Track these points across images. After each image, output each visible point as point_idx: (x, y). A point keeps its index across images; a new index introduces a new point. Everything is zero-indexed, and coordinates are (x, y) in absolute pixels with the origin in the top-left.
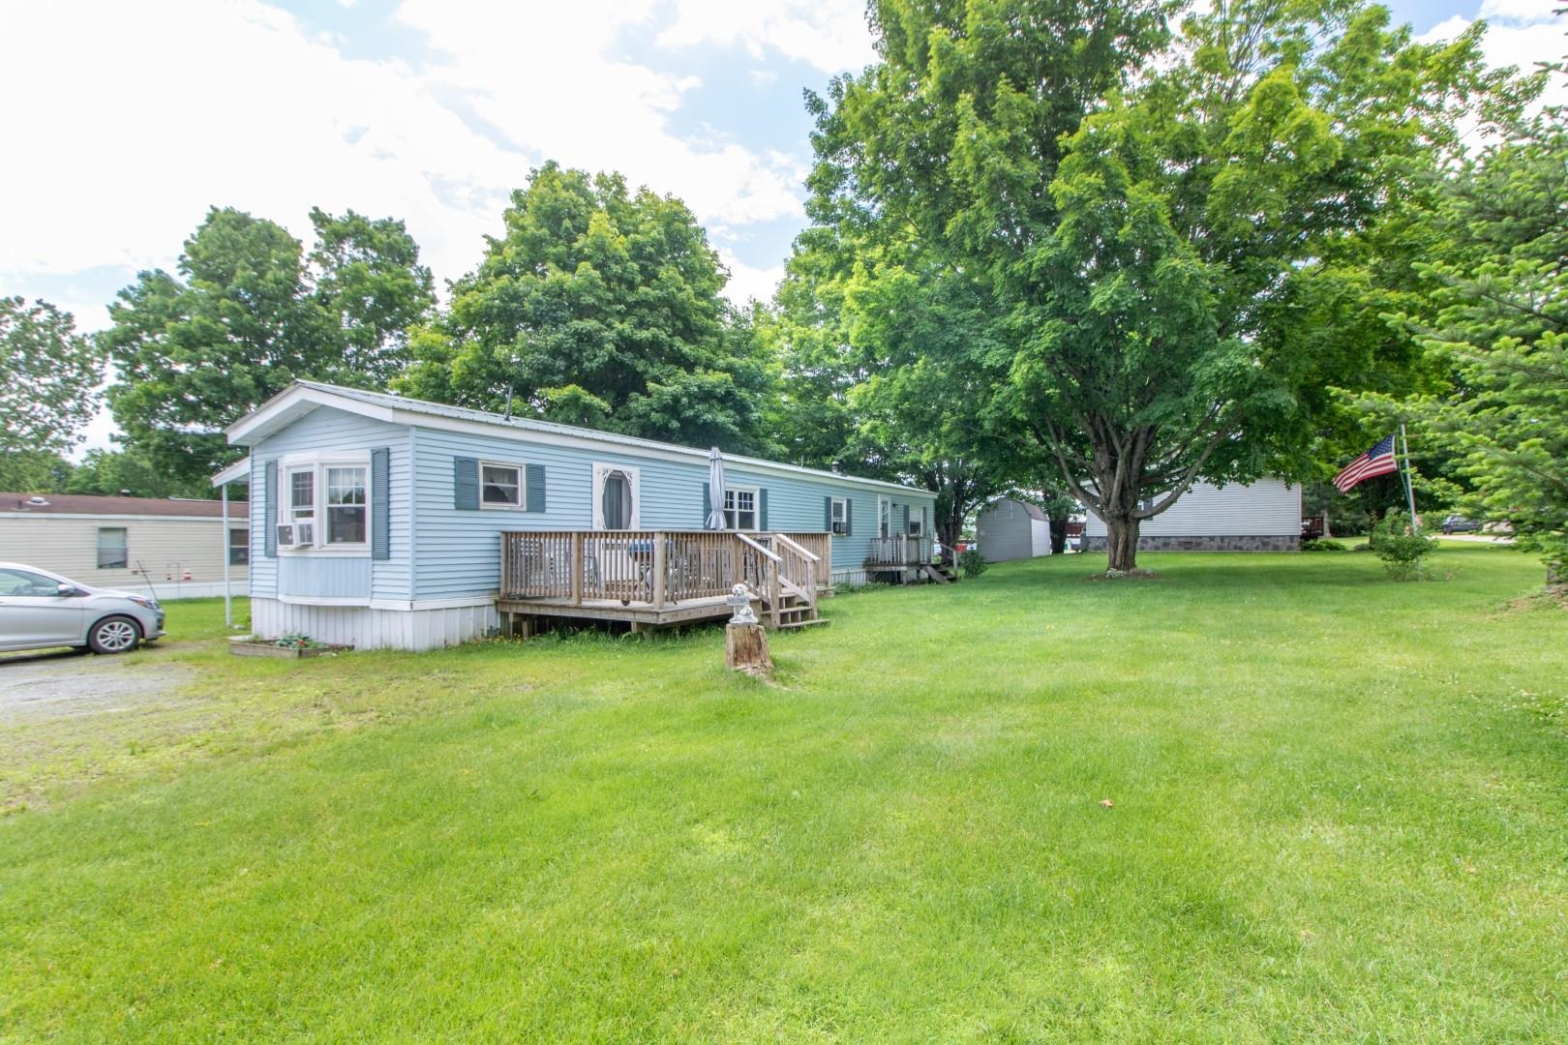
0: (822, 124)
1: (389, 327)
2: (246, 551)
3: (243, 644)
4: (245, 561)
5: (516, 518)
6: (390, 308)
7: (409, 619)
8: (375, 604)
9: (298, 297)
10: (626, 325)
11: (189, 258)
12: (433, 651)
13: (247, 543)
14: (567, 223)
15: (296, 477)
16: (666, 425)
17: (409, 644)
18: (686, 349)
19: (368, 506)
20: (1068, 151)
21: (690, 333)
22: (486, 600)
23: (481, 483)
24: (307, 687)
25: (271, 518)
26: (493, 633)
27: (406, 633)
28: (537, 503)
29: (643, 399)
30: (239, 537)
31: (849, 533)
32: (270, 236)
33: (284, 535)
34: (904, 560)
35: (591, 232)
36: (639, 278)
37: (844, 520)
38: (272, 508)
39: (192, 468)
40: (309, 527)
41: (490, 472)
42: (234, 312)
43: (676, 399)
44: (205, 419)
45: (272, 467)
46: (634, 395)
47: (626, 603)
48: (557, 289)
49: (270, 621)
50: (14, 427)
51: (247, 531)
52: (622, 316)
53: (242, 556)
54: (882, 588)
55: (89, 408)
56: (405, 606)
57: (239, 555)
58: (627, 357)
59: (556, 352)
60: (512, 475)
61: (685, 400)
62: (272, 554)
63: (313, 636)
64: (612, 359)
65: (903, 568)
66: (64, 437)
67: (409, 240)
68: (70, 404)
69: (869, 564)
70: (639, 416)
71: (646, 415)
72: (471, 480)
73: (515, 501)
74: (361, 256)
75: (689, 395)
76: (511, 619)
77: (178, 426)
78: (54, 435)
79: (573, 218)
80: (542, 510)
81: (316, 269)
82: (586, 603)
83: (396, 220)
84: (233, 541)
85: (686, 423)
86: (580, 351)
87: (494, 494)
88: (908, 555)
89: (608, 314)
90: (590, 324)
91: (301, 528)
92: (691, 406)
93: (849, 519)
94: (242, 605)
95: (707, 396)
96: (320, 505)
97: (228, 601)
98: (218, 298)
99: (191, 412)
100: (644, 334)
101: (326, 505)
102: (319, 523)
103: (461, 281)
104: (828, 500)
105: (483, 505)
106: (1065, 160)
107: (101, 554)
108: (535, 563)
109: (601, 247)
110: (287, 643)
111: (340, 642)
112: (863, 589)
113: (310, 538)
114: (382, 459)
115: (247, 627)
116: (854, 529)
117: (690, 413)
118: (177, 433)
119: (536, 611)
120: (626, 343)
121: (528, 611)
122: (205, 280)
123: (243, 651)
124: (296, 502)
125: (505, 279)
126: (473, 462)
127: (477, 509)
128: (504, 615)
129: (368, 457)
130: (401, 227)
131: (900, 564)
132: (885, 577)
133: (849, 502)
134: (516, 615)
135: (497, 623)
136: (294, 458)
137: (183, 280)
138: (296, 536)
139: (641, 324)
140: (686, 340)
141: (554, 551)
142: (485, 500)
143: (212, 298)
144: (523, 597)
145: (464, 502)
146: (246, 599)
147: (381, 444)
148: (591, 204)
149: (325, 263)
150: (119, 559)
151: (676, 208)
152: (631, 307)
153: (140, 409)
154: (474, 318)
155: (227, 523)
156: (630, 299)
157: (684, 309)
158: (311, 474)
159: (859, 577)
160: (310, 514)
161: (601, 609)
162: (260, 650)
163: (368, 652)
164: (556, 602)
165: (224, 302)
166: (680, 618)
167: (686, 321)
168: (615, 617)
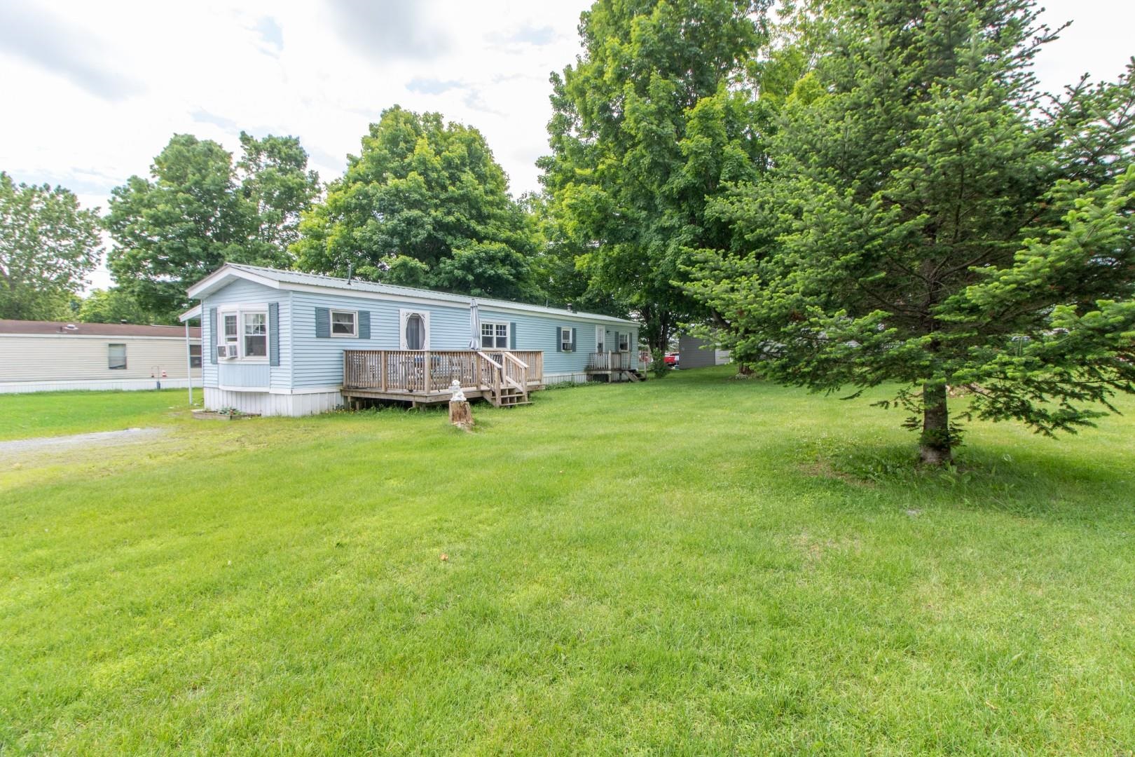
0: (557, 90)
1: (290, 210)
2: (200, 359)
3: (200, 413)
4: (199, 365)
5: (352, 342)
6: (290, 198)
7: (290, 399)
8: (271, 391)
9: (229, 191)
10: (438, 213)
11: (156, 167)
12: (304, 417)
13: (200, 353)
14: (402, 145)
15: (227, 318)
16: (464, 278)
17: (291, 414)
18: (479, 228)
19: (267, 334)
20: (690, 119)
21: (482, 218)
22: (335, 389)
23: (332, 323)
24: (233, 434)
25: (214, 342)
26: (338, 407)
27: (288, 406)
28: (365, 334)
29: (449, 261)
30: (196, 350)
31: (574, 350)
32: (211, 151)
33: (221, 351)
34: (610, 367)
35: (417, 151)
36: (448, 182)
37: (571, 341)
38: (214, 336)
39: (164, 305)
40: (235, 347)
41: (337, 316)
42: (188, 202)
43: (471, 261)
44: (171, 273)
45: (214, 312)
46: (443, 259)
47: (411, 391)
48: (394, 191)
49: (215, 401)
50: (46, 274)
51: (200, 346)
52: (436, 207)
53: (197, 362)
54: (595, 384)
55: (93, 261)
56: (288, 392)
57: (196, 362)
58: (440, 235)
59: (393, 233)
60: (350, 317)
61: (477, 261)
62: (215, 362)
63: (239, 409)
64: (430, 235)
65: (609, 372)
66: (78, 281)
67: (302, 151)
68: (81, 259)
69: (588, 369)
70: (447, 273)
71: (452, 272)
72: (326, 320)
73: (352, 332)
74: (272, 164)
75: (480, 259)
76: (349, 400)
77: (153, 277)
78: (72, 280)
79: (407, 142)
80: (369, 338)
81: (241, 172)
82: (389, 391)
83: (294, 137)
84: (192, 352)
85: (478, 277)
86: (409, 232)
87: (339, 328)
88: (613, 364)
89: (428, 207)
90: (415, 213)
91: (231, 347)
92: (480, 265)
93: (574, 340)
94: (198, 392)
95: (491, 259)
96: (241, 334)
97: (190, 390)
98: (177, 192)
99: (161, 267)
100: (451, 219)
101: (244, 335)
102: (241, 345)
103: (332, 184)
104: (559, 329)
105: (333, 335)
106: (689, 124)
107: (110, 360)
108: (362, 368)
109: (423, 162)
110: (225, 412)
111: (254, 412)
112: (582, 385)
113: (236, 353)
114: (274, 308)
115: (202, 404)
116: (578, 347)
117: (480, 270)
118: (152, 282)
119: (363, 396)
120: (439, 225)
121: (358, 395)
122: (168, 180)
123: (200, 417)
124: (227, 333)
125: (359, 185)
126: (327, 310)
127: (329, 337)
128: (346, 398)
129: (267, 308)
130: (297, 142)
131: (607, 370)
132: (597, 377)
133: (574, 330)
134: (352, 398)
135: (342, 402)
136: (227, 306)
137: (154, 181)
138: (227, 352)
139: (449, 213)
140: (479, 223)
141: (371, 362)
142: (334, 331)
143: (173, 192)
144: (357, 388)
145: (322, 333)
146: (201, 389)
147: (273, 301)
148: (418, 134)
149: (247, 168)
150: (121, 363)
151: (473, 135)
152: (443, 202)
153: (129, 267)
154: (340, 209)
155: (189, 341)
156: (443, 196)
157: (477, 202)
158: (235, 317)
159: (581, 377)
160: (235, 339)
161: (397, 394)
162: (210, 417)
163: (270, 418)
164: (374, 391)
165: (180, 195)
166: (440, 400)
167: (479, 210)
168: (404, 398)
